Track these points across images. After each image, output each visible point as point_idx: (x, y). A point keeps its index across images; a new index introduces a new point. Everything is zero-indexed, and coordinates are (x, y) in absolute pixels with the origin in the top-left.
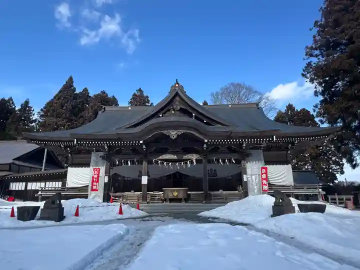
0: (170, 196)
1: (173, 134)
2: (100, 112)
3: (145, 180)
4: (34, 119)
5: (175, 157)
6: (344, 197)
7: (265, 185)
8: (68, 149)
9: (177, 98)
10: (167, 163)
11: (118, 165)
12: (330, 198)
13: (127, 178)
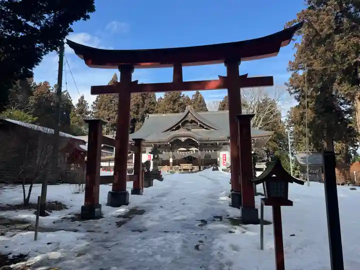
0: (184, 168)
1: (183, 139)
2: (146, 118)
3: (171, 160)
4: (89, 111)
5: (185, 149)
9: (189, 114)
10: (181, 153)
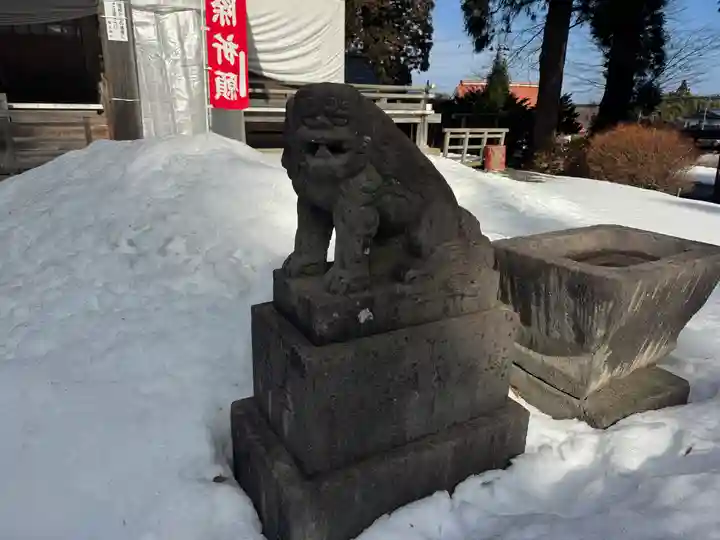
6: (486, 133)
7: (226, 67)
12: (448, 137)
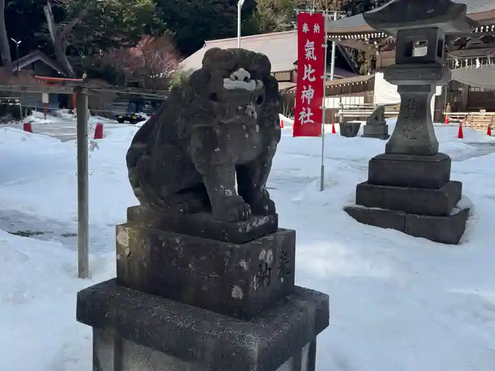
8: (375, 43)
11: (458, 67)
13: (475, 87)
